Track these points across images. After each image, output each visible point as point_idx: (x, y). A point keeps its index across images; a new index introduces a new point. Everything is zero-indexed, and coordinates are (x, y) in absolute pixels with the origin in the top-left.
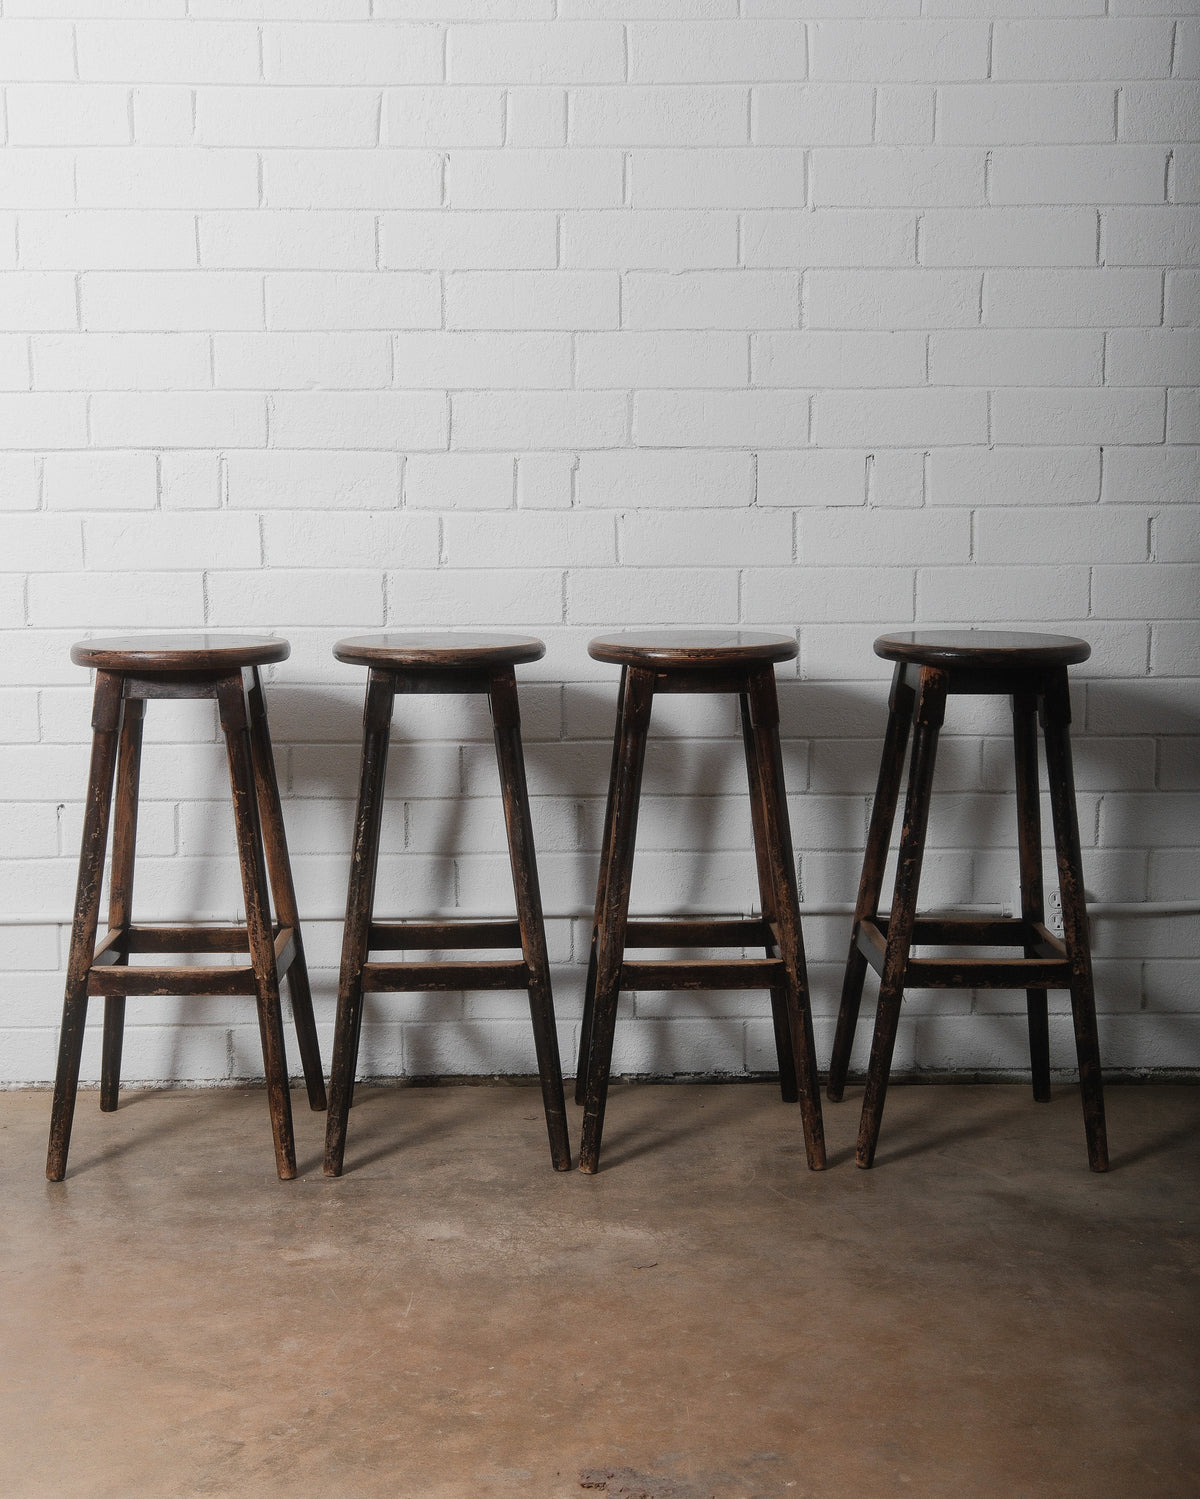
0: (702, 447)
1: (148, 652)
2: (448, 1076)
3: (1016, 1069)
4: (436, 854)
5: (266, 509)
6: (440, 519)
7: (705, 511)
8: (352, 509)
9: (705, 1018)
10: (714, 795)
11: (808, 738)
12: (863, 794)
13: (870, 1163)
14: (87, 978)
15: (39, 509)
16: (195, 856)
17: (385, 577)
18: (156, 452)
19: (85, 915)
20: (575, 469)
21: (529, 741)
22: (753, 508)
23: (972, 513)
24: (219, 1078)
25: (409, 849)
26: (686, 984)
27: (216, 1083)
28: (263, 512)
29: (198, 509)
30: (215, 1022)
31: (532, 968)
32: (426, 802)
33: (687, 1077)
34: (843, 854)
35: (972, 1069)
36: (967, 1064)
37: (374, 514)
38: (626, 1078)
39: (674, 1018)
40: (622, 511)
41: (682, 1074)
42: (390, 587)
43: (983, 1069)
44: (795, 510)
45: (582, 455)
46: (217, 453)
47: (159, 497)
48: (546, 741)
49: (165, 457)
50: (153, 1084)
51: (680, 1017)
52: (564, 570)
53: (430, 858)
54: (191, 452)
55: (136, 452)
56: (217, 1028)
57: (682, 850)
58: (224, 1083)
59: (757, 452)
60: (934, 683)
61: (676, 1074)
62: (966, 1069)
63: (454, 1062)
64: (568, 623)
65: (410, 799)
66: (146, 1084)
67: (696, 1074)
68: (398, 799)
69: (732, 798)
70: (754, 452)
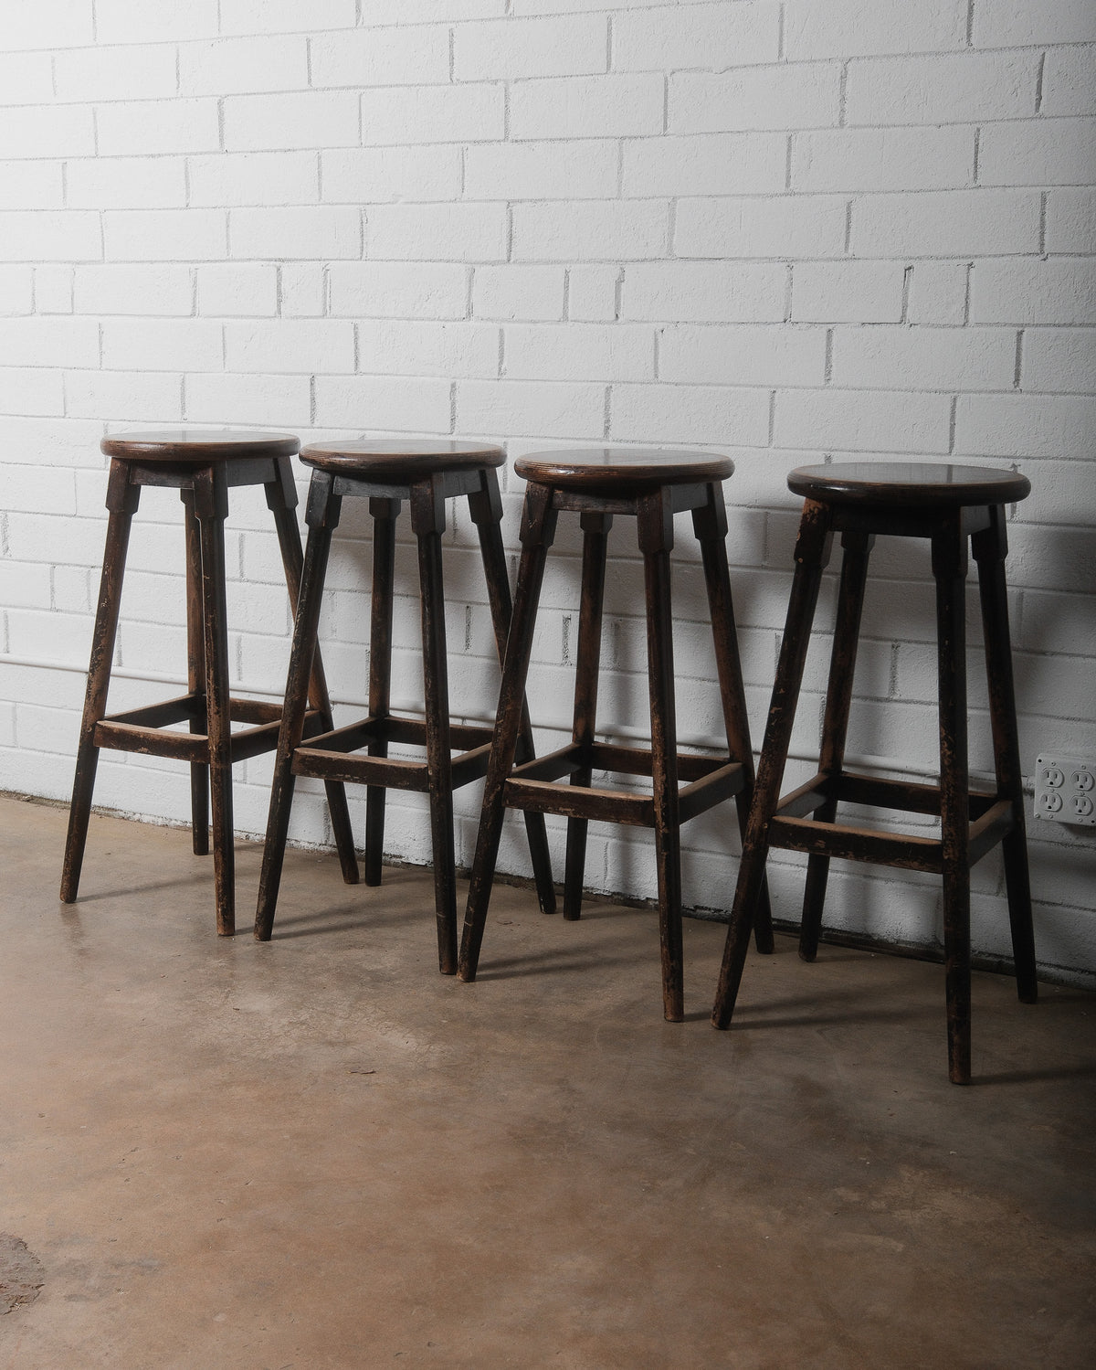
0: (740, 258)
3: (1045, 964)
4: (489, 658)
5: (360, 318)
6: (501, 331)
7: (741, 327)
8: (429, 319)
9: (726, 855)
12: (890, 640)
14: (93, 731)
15: (193, 315)
17: (453, 386)
18: (278, 264)
20: (620, 282)
22: (788, 325)
23: (1020, 334)
24: (318, 842)
25: (469, 651)
27: (316, 847)
28: (358, 321)
29: (307, 317)
30: (316, 791)
33: (707, 912)
34: (868, 702)
35: (996, 955)
36: (991, 949)
37: (448, 325)
38: (651, 903)
39: (697, 851)
40: (661, 326)
41: (702, 908)
42: (458, 397)
44: (831, 327)
45: (627, 268)
46: (323, 264)
47: (279, 306)
49: (285, 268)
51: (703, 851)
52: (608, 385)
53: (486, 661)
54: (305, 264)
55: (263, 263)
56: (317, 797)
57: (709, 680)
58: (322, 848)
59: (793, 264)
60: (812, 518)
61: (697, 907)
62: (990, 955)
64: (610, 439)
65: (470, 603)
67: (716, 910)
68: (461, 602)
69: (758, 631)
70: (790, 263)
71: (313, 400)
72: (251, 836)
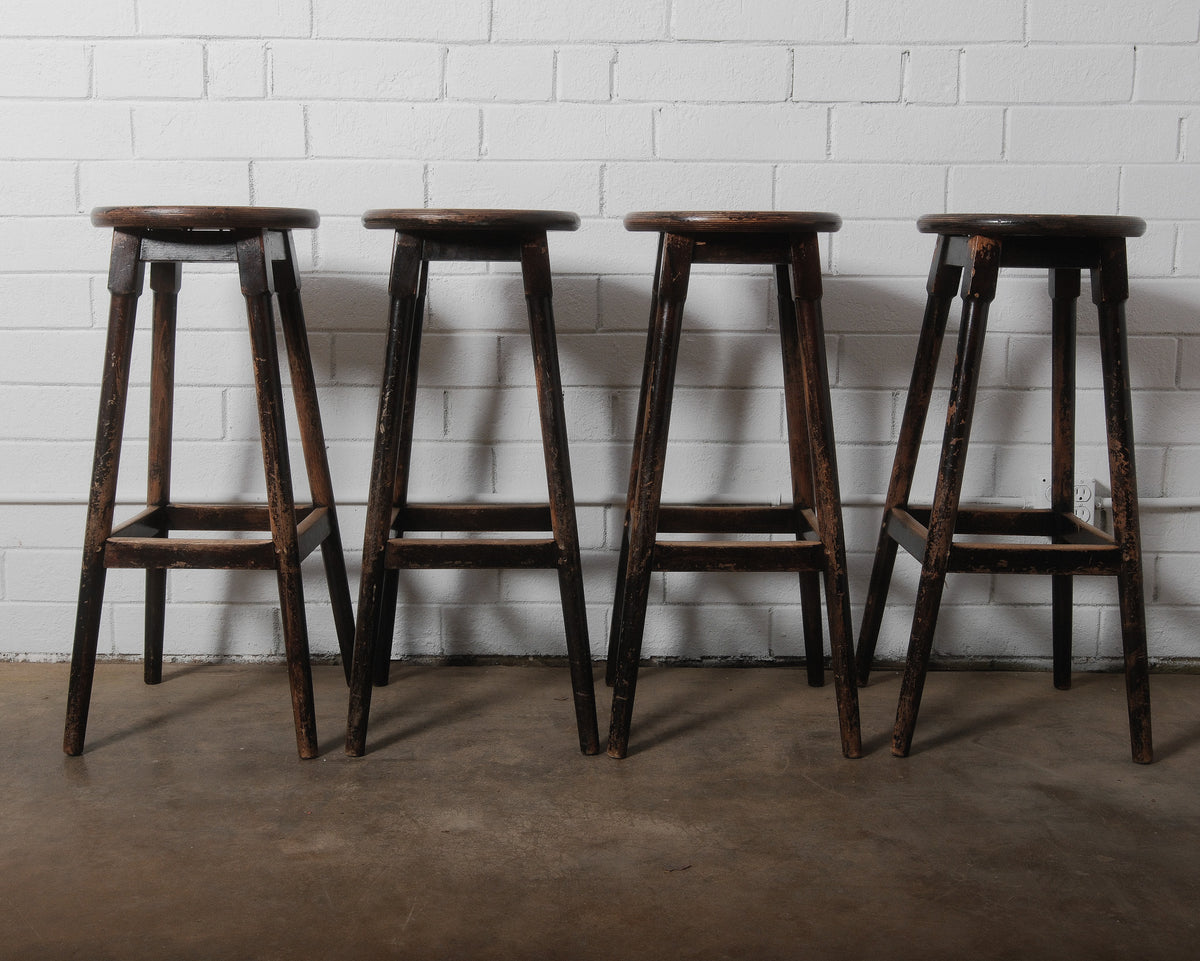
0: (740, 41)
1: (161, 207)
2: (487, 656)
3: (1030, 657)
4: (474, 441)
5: (310, 99)
6: (481, 111)
7: (742, 106)
8: (395, 100)
9: (732, 604)
10: (746, 388)
11: (838, 332)
12: (889, 389)
13: (906, 750)
14: (103, 550)
15: (89, 97)
16: (242, 440)
17: (426, 168)
18: (203, 41)
19: (101, 484)
20: (613, 62)
21: (563, 332)
22: (788, 104)
23: (1005, 111)
24: (266, 654)
25: (448, 437)
26: (721, 565)
27: (264, 659)
28: (308, 102)
29: (243, 99)
30: (263, 600)
31: (562, 547)
32: (465, 390)
33: (713, 660)
34: (870, 447)
35: (988, 657)
36: (984, 652)
37: (418, 106)
38: (655, 661)
39: (703, 604)
40: (659, 105)
41: (709, 657)
42: (431, 178)
43: (999, 657)
44: (831, 105)
45: (621, 49)
46: (261, 42)
47: (205, 87)
48: (582, 332)
49: (212, 46)
50: (203, 658)
51: (708, 603)
52: (602, 163)
53: (468, 445)
54: (238, 42)
55: (183, 40)
56: (265, 606)
57: (712, 442)
58: (271, 659)
59: (793, 47)
60: (986, 254)
61: (703, 658)
62: (983, 657)
63: (490, 643)
64: (605, 215)
65: (449, 387)
66: (197, 658)
67: (723, 658)
68: (438, 387)
69: (762, 390)
70: (791, 47)
71: (251, 186)
72: (179, 658)
